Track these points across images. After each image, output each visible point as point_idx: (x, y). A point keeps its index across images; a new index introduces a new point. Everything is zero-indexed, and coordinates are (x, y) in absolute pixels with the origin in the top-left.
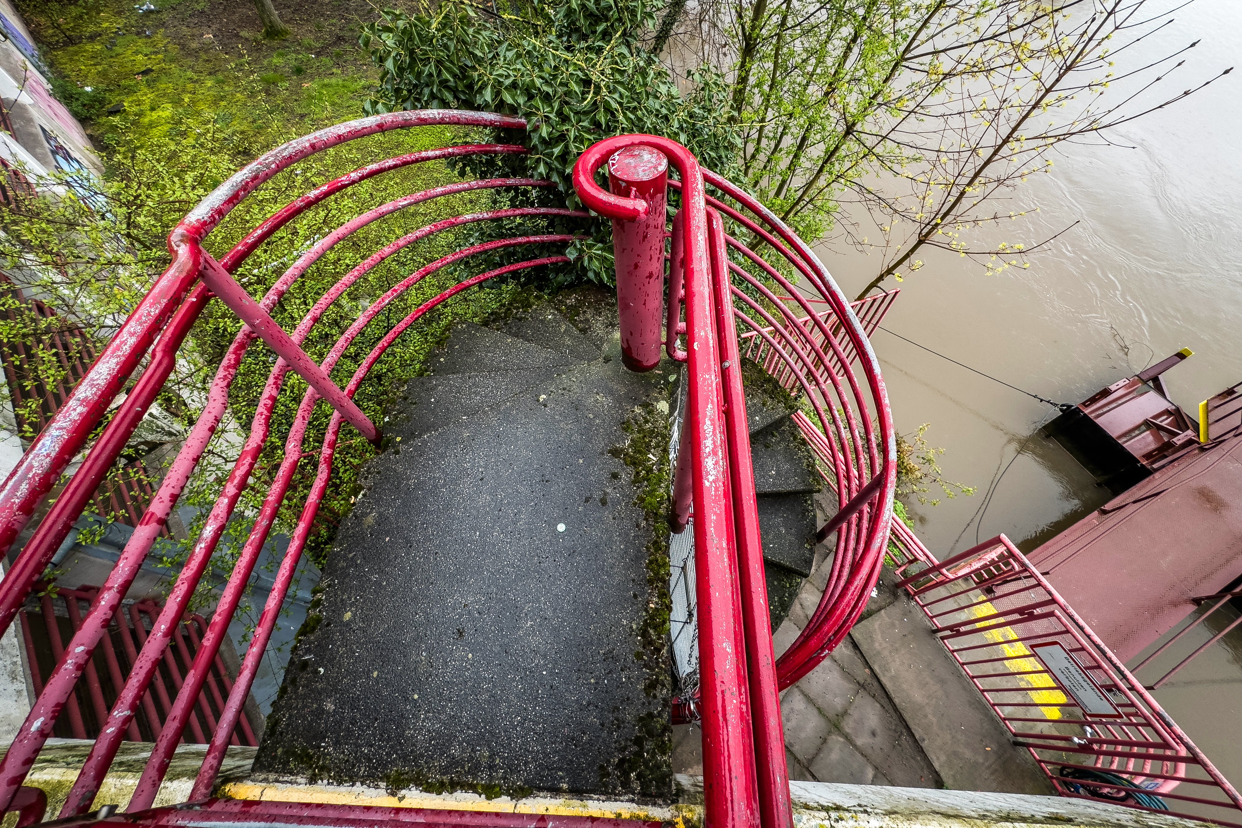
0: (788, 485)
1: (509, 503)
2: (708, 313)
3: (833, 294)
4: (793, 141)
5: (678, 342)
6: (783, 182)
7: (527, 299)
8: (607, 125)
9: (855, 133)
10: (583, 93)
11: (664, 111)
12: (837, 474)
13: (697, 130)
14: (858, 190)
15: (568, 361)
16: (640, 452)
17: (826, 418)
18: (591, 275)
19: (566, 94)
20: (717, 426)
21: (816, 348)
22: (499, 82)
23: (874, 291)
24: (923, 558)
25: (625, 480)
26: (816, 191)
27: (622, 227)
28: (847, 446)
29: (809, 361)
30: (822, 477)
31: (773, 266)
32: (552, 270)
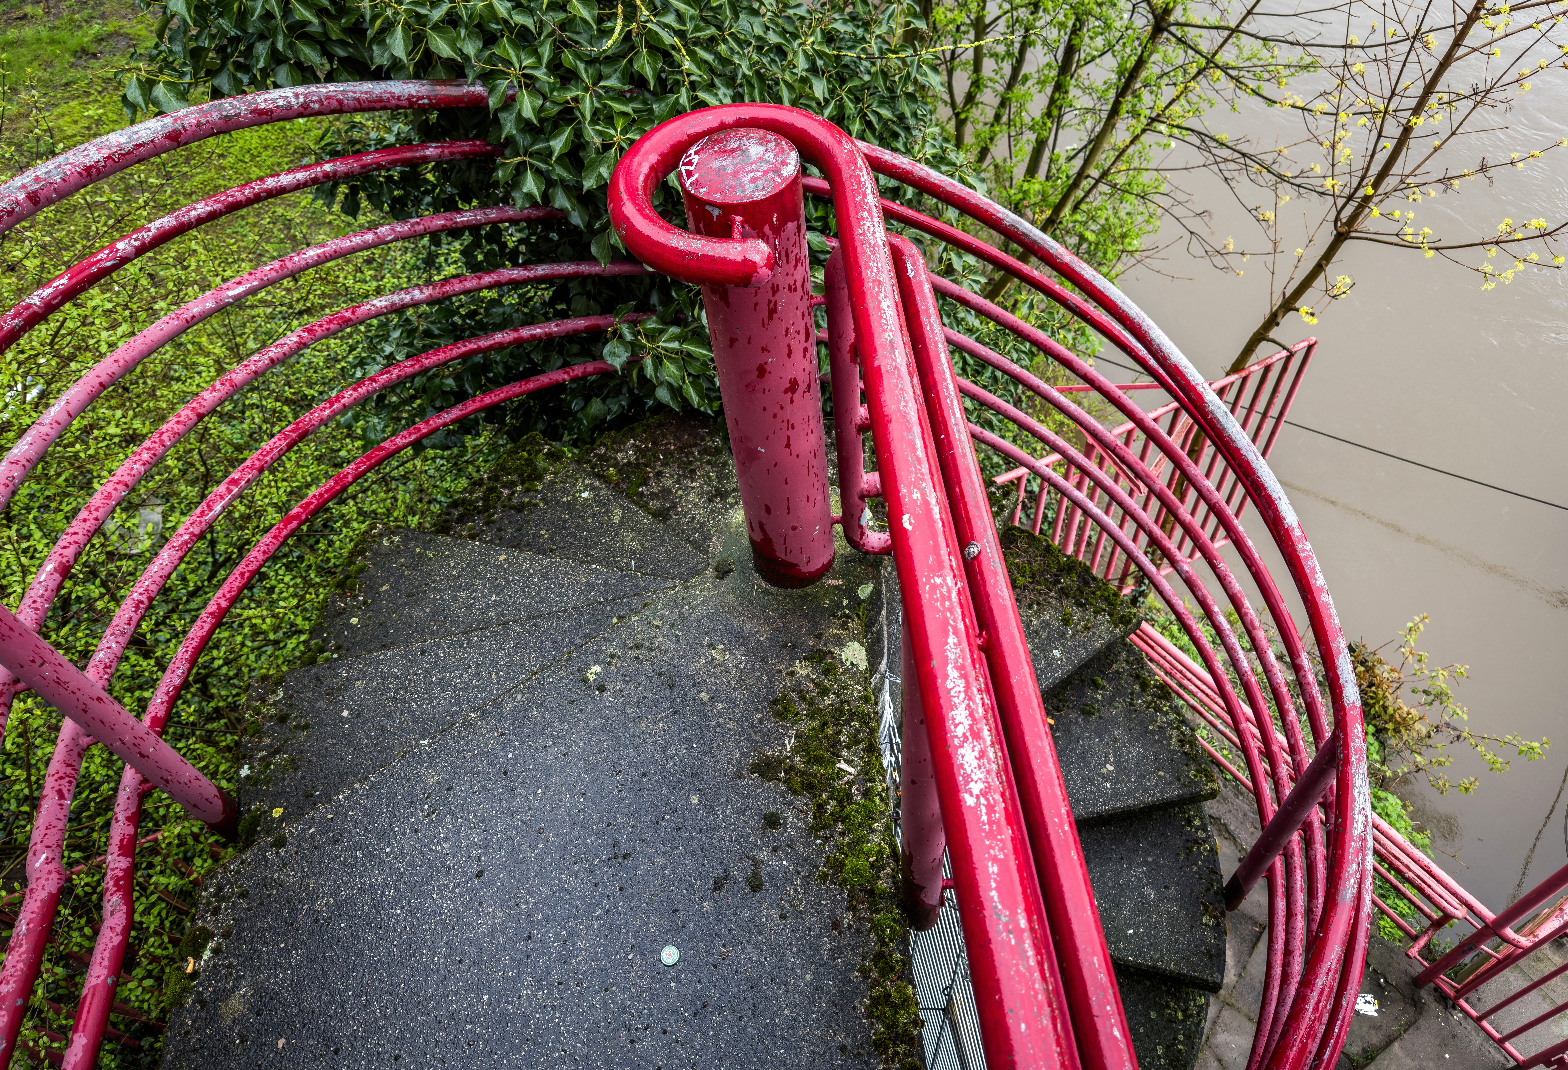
0: (1146, 790)
1: (546, 918)
2: (920, 453)
3: (1174, 372)
4: (1049, 58)
5: (868, 514)
6: (1041, 144)
7: (529, 462)
8: (659, 80)
9: (1173, 29)
10: (600, 20)
11: (773, 38)
12: (1245, 749)
13: (846, 66)
14: (1198, 142)
15: (636, 585)
16: (818, 760)
17: (1205, 633)
18: (663, 394)
19: (563, 26)
20: (971, 679)
21: (1157, 488)
22: (418, 16)
23: (1264, 350)
24: (1460, 912)
25: (796, 828)
26: (1113, 155)
27: (724, 297)
28: (1256, 689)
29: (1148, 518)
30: (1218, 764)
31: (1042, 327)
32: (574, 393)
